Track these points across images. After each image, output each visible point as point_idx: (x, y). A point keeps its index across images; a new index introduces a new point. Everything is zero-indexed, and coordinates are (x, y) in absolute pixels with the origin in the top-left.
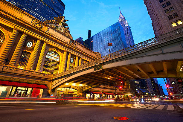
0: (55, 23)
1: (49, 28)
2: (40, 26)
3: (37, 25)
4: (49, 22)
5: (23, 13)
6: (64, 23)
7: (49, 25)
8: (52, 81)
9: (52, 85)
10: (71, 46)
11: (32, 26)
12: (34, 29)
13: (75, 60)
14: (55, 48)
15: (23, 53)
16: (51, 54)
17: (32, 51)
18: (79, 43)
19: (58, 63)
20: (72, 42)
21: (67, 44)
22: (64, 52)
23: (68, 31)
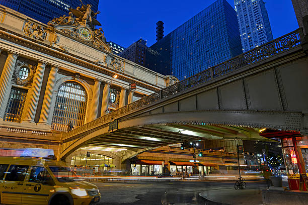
0: (70, 24)
1: (58, 35)
2: (41, 34)
4: (59, 22)
5: (5, 12)
6: (90, 19)
7: (58, 29)
9: (60, 150)
10: (108, 69)
11: (24, 37)
12: (29, 43)
13: (120, 96)
14: (75, 76)
15: (13, 91)
16: (68, 89)
17: (29, 86)
18: (126, 60)
19: (83, 104)
20: (111, 60)
21: (99, 65)
22: (95, 82)
23: (100, 36)
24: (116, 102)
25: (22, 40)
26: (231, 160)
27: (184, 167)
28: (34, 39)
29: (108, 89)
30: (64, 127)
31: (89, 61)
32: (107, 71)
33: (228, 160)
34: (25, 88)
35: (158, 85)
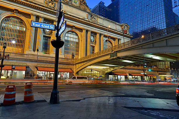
1: (62, 4)
2: (53, 4)
3: (50, 4)
8: (76, 65)
9: (75, 68)
10: (90, 22)
11: (46, 7)
12: (48, 10)
13: (96, 38)
14: (72, 28)
15: (44, 38)
16: (69, 35)
17: (51, 35)
18: (99, 16)
19: (78, 43)
20: (90, 17)
21: (85, 20)
22: (83, 30)
23: (83, 2)
24: (95, 41)
25: (45, 9)
26: (162, 73)
27: (136, 77)
28: (50, 8)
29: (90, 34)
30: (70, 56)
31: (79, 18)
32: (89, 24)
33: (160, 73)
34: (49, 36)
35: (117, 30)
